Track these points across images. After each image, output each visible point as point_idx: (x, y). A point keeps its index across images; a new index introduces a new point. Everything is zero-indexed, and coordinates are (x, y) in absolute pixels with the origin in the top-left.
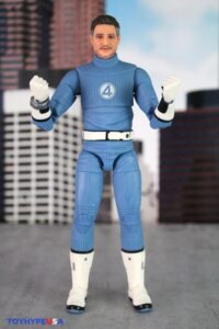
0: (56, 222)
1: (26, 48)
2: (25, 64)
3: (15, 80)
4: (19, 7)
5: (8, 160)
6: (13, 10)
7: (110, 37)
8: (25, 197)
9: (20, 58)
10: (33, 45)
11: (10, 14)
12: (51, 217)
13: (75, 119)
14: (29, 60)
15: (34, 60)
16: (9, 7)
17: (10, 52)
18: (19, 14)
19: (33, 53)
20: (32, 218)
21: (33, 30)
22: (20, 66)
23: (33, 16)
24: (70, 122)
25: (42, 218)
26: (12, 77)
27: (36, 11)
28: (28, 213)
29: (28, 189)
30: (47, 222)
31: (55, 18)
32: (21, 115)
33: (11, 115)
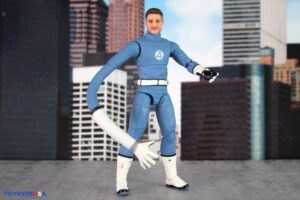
0: (108, 159)
1: (88, 38)
2: (88, 49)
3: (81, 60)
4: (84, 10)
5: (75, 116)
6: (81, 12)
7: (157, 21)
8: (86, 142)
9: (85, 45)
10: (94, 36)
11: (78, 15)
12: (105, 156)
13: (122, 87)
14: (90, 46)
15: (95, 46)
16: (77, 10)
17: (77, 41)
18: (84, 15)
19: (94, 42)
20: (92, 157)
21: (94, 26)
22: (85, 50)
23: (94, 16)
24: (119, 89)
25: (98, 157)
26: (79, 58)
27: (97, 13)
28: (89, 154)
29: (89, 136)
30: (102, 159)
31: (109, 18)
32: (84, 84)
33: (78, 85)
